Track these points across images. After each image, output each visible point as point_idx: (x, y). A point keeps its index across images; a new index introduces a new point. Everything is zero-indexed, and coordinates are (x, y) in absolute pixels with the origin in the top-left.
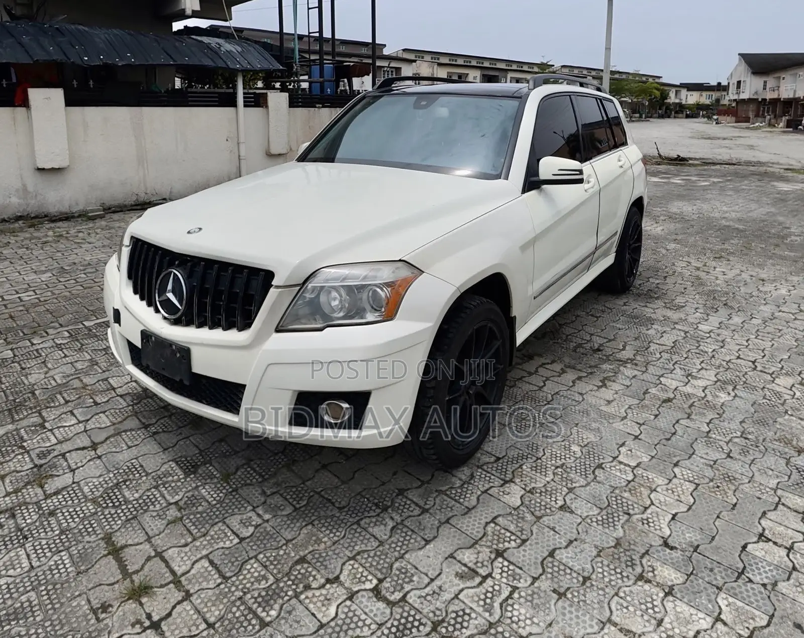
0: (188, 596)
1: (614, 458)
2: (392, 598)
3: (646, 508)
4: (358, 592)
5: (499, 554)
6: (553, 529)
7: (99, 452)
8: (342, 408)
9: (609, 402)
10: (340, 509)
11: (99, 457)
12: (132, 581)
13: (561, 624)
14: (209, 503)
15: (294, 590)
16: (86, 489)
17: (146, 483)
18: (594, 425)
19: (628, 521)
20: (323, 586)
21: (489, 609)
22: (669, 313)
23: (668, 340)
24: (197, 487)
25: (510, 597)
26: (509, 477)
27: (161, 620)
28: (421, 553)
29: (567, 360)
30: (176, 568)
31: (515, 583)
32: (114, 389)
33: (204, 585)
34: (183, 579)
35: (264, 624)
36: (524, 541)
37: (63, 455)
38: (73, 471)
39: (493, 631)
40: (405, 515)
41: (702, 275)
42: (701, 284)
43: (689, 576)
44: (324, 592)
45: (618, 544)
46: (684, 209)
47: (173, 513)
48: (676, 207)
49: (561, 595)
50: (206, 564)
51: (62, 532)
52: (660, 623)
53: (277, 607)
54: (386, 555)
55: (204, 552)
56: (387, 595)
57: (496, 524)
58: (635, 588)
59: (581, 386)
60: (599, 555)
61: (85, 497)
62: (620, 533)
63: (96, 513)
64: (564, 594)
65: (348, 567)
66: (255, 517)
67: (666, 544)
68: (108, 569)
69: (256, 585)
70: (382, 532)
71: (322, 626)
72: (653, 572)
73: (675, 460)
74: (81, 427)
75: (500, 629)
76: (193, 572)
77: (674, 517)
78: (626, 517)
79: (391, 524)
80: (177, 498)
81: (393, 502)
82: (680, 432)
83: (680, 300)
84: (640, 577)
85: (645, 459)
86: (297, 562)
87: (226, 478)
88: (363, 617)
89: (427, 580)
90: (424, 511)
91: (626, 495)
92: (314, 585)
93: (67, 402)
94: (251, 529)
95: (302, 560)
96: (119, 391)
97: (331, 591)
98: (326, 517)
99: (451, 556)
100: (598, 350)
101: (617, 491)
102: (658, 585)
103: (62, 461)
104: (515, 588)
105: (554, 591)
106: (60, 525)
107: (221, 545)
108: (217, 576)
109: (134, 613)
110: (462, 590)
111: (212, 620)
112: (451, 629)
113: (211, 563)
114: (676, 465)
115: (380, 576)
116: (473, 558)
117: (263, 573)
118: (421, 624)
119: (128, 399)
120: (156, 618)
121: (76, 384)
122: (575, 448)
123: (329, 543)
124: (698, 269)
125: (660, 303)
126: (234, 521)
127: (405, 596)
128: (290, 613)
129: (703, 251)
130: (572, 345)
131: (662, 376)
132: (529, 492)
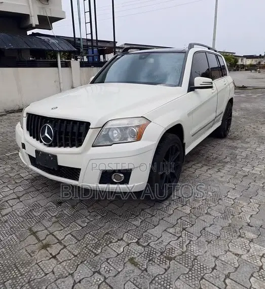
0: (65, 247)
1: (226, 196)
2: (144, 245)
3: (240, 213)
4: (130, 243)
5: (184, 229)
6: (204, 221)
7: (21, 199)
8: (120, 176)
9: (222, 177)
10: (120, 216)
11: (21, 202)
12: (42, 243)
13: (210, 252)
14: (68, 216)
15: (106, 243)
16: (18, 213)
17: (42, 210)
18: (216, 185)
19: (233, 217)
20: (117, 242)
21: (182, 247)
22: (244, 145)
23: (244, 154)
24: (62, 211)
25: (189, 243)
26: (185, 203)
27: (56, 255)
28: (153, 230)
29: (203, 162)
30: (59, 238)
31: (191, 239)
32: (22, 177)
33: (71, 243)
34: (62, 241)
35: (96, 255)
36: (193, 225)
37: (7, 201)
38: (12, 207)
39: (184, 254)
40: (145, 218)
41: (257, 131)
42: (256, 134)
43: (259, 236)
44: (118, 243)
45: (230, 225)
46: (247, 106)
47: (54, 219)
48: (243, 105)
49: (209, 242)
50: (70, 236)
51: (11, 228)
52: (248, 251)
53: (100, 249)
54: (140, 231)
55: (69, 232)
56: (142, 244)
57: (181, 219)
58: (237, 240)
59: (210, 172)
60: (222, 229)
61: (18, 215)
62: (230, 222)
63: (24, 221)
64: (210, 242)
65: (125, 235)
66: (87, 220)
67: (249, 225)
68: (32, 239)
69: (91, 242)
70: (137, 223)
71: (118, 255)
72: (244, 234)
73: (250, 197)
74: (12, 191)
75: (187, 254)
76: (66, 239)
77: (251, 216)
78: (232, 216)
79: (140, 221)
80: (55, 214)
81: (140, 213)
82: (251, 187)
83: (248, 140)
84: (240, 236)
85: (238, 196)
86: (106, 234)
87: (73, 207)
88: (134, 251)
89: (157, 239)
90: (153, 216)
91: (231, 209)
92: (113, 241)
93: (4, 183)
94: (86, 224)
95: (108, 233)
96: (25, 178)
97: (120, 243)
98: (115, 219)
99: (165, 230)
100: (216, 159)
101: (228, 208)
102: (247, 238)
103: (6, 203)
104: (191, 241)
105: (206, 241)
106: (10, 225)
107: (75, 229)
108: (75, 240)
109: (45, 253)
110: (171, 242)
111: (76, 254)
112: (168, 254)
113: (72, 235)
114: (251, 198)
115: (138, 238)
116: (174, 231)
117: (93, 238)
118: (156, 253)
119: (29, 180)
120: (54, 255)
121: (7, 176)
122: (210, 193)
123: (117, 228)
124: (254, 128)
125: (239, 141)
126: (79, 221)
127: (149, 244)
128: (105, 251)
129: (256, 122)
130: (205, 157)
131: (243, 167)
132: (193, 208)
